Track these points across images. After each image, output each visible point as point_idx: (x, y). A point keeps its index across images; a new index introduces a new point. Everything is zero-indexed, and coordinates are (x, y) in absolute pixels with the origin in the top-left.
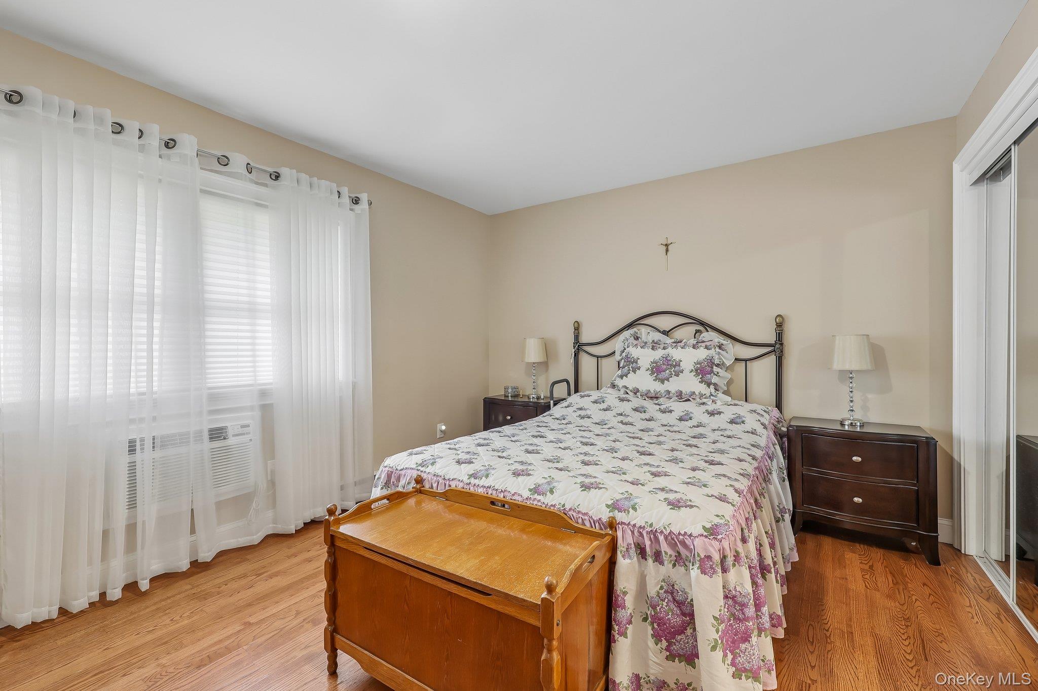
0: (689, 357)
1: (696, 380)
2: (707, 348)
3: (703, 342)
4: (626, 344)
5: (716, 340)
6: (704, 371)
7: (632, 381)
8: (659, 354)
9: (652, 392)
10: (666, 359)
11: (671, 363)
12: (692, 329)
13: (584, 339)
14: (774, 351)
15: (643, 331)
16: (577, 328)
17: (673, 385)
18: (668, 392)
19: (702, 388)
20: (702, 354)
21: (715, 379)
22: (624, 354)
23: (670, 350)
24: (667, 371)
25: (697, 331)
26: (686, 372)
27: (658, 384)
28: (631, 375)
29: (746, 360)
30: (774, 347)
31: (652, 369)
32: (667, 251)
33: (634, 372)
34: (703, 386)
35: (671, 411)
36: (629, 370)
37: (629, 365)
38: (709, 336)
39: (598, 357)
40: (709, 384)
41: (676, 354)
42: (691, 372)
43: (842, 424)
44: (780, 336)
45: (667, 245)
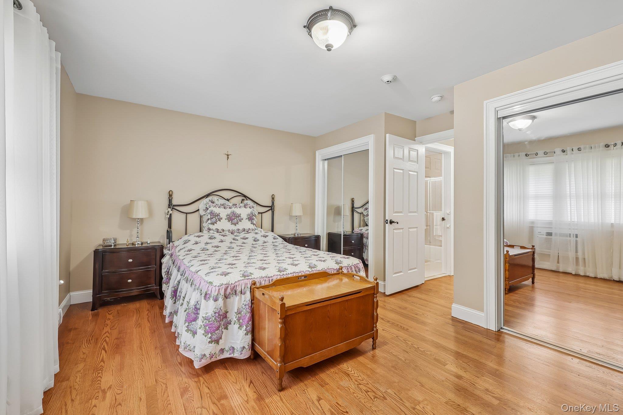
0: (244, 212)
1: (249, 223)
2: (250, 208)
3: (247, 205)
4: (208, 206)
5: (251, 204)
6: (250, 218)
7: (219, 225)
8: (229, 211)
9: (231, 230)
10: (233, 213)
11: (236, 215)
12: (240, 198)
13: (174, 202)
14: (272, 209)
15: (215, 198)
16: (170, 195)
17: (240, 226)
18: (239, 230)
19: (252, 227)
20: (248, 211)
21: (255, 223)
22: (208, 211)
23: (233, 209)
24: (235, 220)
25: (243, 200)
26: (244, 219)
27: (233, 226)
28: (218, 222)
29: (262, 213)
30: (272, 207)
31: (228, 219)
32: (228, 158)
33: (220, 221)
34: (252, 225)
35: (247, 238)
36: (217, 220)
37: (216, 217)
38: (249, 202)
39: (186, 213)
40: (254, 224)
41: (238, 211)
42: (246, 219)
43: (295, 235)
44: (273, 203)
45: (228, 155)
